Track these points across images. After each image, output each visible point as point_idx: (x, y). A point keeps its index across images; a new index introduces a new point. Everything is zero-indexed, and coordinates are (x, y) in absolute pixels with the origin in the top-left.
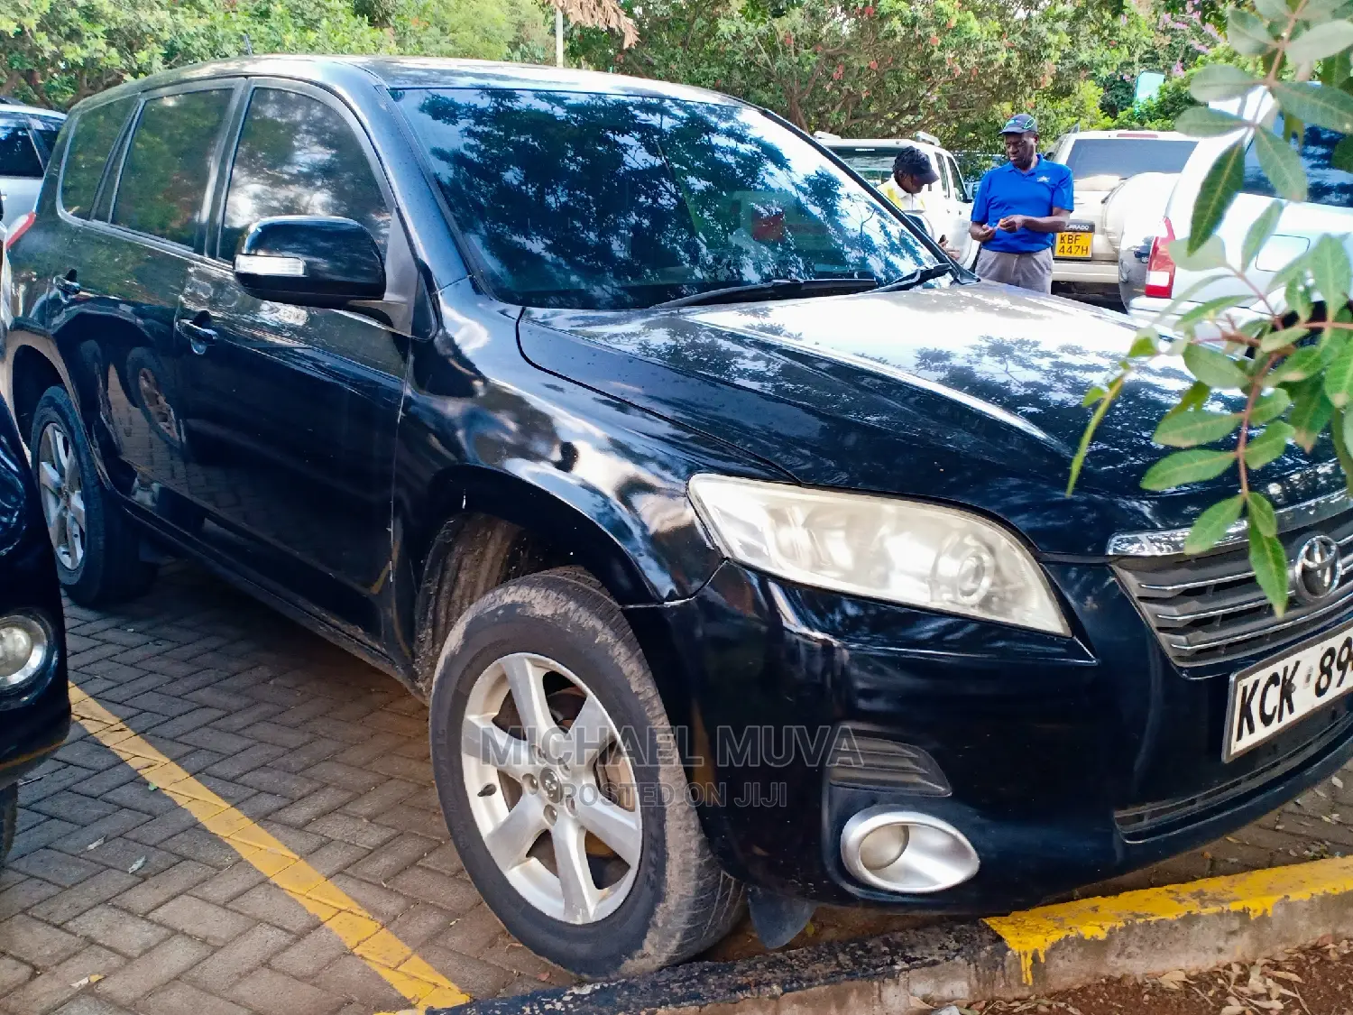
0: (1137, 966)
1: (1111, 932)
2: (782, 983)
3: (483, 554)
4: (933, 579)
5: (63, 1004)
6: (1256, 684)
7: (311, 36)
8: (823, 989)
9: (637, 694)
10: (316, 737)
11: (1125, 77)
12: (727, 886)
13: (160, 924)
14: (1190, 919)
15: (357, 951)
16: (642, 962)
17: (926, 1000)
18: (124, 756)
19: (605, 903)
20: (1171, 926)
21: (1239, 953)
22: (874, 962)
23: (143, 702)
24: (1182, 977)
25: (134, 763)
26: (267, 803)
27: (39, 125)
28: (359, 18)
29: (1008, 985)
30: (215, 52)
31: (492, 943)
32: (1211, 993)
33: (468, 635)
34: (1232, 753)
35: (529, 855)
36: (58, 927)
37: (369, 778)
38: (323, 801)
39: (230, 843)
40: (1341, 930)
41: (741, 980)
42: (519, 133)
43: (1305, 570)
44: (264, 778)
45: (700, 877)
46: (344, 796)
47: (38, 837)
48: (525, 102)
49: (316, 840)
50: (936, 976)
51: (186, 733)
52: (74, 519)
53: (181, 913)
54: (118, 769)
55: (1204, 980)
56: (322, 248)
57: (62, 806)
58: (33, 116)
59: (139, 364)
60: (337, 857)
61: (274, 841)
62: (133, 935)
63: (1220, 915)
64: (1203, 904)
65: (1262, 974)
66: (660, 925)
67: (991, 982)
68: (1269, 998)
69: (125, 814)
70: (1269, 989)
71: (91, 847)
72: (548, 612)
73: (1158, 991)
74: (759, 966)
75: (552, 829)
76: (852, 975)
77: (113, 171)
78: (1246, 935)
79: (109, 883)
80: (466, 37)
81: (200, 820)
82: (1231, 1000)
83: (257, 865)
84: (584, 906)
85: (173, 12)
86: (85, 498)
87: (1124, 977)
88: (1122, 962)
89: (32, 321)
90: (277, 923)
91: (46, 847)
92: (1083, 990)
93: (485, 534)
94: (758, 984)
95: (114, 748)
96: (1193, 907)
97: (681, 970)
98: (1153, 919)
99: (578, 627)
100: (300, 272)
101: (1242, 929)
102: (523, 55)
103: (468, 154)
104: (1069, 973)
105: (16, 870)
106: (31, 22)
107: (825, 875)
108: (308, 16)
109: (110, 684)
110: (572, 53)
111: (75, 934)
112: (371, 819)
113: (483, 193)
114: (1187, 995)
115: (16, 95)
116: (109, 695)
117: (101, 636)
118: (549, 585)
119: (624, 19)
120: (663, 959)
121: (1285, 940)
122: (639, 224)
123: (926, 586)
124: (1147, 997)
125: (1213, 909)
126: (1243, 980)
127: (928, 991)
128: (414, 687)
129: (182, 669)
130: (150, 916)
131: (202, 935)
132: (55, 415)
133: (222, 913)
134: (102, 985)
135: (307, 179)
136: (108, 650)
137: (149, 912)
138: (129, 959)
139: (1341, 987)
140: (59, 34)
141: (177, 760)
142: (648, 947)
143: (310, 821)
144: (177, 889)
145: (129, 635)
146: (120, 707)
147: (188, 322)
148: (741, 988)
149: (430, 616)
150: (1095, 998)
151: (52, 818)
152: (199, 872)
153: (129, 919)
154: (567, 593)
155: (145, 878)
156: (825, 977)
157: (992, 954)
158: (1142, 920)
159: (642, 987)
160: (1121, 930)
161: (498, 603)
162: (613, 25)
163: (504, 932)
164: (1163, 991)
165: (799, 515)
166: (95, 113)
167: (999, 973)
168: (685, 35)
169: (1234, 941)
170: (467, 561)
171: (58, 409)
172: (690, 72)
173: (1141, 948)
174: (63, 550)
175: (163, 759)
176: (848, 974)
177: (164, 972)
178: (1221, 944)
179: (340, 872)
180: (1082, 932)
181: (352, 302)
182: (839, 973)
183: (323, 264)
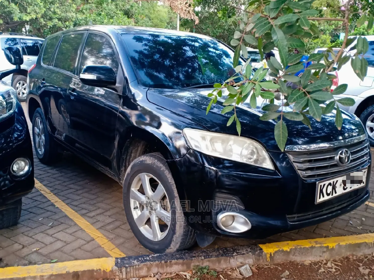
0: (298, 259)
1: (291, 249)
2: (204, 256)
3: (137, 149)
4: (241, 155)
5: (30, 254)
6: (324, 185)
7: (111, 20)
8: (215, 259)
9: (170, 182)
10: (98, 197)
11: (338, 34)
12: (191, 231)
13: (55, 238)
14: (312, 247)
15: (102, 246)
16: (171, 250)
17: (241, 263)
18: (50, 199)
19: (163, 235)
20: (307, 249)
21: (326, 257)
22: (228, 253)
23: (56, 187)
24: (310, 262)
25: (52, 201)
26: (84, 211)
27: (41, 43)
28: (125, 16)
29: (263, 261)
30: (87, 24)
31: (136, 246)
32: (317, 266)
33: (132, 168)
34: (318, 202)
35: (145, 224)
36: (30, 237)
37: (111, 207)
38: (99, 211)
39: (74, 220)
40: (354, 253)
41: (194, 255)
42: (159, 46)
43: (340, 158)
44: (84, 206)
45: (184, 229)
46: (103, 211)
47: (27, 217)
48: (162, 38)
49: (95, 220)
50: (244, 258)
51: (66, 195)
52: (42, 142)
53: (60, 235)
54: (48, 202)
55: (316, 263)
56: (102, 73)
57: (34, 210)
58: (39, 40)
59: (61, 103)
60: (99, 225)
61: (84, 220)
62: (48, 240)
63: (321, 247)
64: (316, 244)
65: (332, 263)
66: (175, 240)
67: (259, 260)
68: (332, 268)
69: (49, 213)
70: (332, 266)
71: (40, 219)
72: (150, 162)
73: (303, 265)
74: (199, 252)
75: (151, 217)
76: (222, 255)
77: (55, 54)
78: (328, 253)
79: (44, 228)
80: (155, 21)
81: (67, 214)
82: (322, 268)
83: (80, 225)
84: (158, 236)
85: (76, 14)
86: (45, 136)
87: (295, 261)
88: (294, 257)
89: (34, 92)
90: (83, 239)
91: (29, 219)
92: (283, 264)
93: (138, 144)
94: (198, 256)
95: (48, 197)
96: (314, 245)
97: (179, 252)
98: (302, 247)
99: (157, 166)
100: (95, 78)
101: (327, 251)
102: (171, 26)
103: (145, 51)
104: (279, 259)
105: (22, 224)
106: (39, 16)
107: (213, 227)
108: (112, 15)
109: (48, 182)
110: (181, 25)
111: (34, 239)
112: (109, 216)
113: (147, 61)
114: (310, 266)
115: (36, 35)
116: (48, 185)
117: (47, 171)
118: (151, 156)
119: (195, 17)
120: (175, 249)
121: (338, 255)
122: (187, 71)
123: (239, 157)
124: (300, 266)
125: (319, 245)
126: (326, 264)
127: (242, 261)
128: (120, 182)
129: (67, 180)
130: (53, 236)
131: (65, 240)
132: (38, 115)
133: (70, 236)
134: (39, 251)
135: (105, 57)
136: (49, 174)
137: (52, 235)
138: (46, 245)
139: (352, 267)
140: (47, 19)
141: (63, 201)
142: (172, 246)
143: (94, 216)
144: (60, 230)
145: (54, 171)
146: (50, 188)
147: (70, 91)
148: (194, 257)
149: (124, 164)
150: (286, 266)
151: (31, 213)
152: (66, 226)
153: (48, 236)
154: (155, 158)
155: (52, 227)
156: (215, 255)
157: (259, 253)
158: (299, 247)
159: (169, 255)
160: (294, 249)
161: (139, 160)
162: (192, 18)
163: (139, 244)
164: (304, 265)
165: (208, 138)
166: (53, 38)
167: (261, 258)
168: (213, 21)
169: (324, 254)
170: (133, 151)
171: (39, 113)
172: (213, 31)
173: (299, 254)
174: (39, 149)
175: (60, 201)
176: (221, 255)
177: (55, 248)
178: (321, 255)
179: (100, 228)
180: (283, 249)
181: (108, 86)
182: (219, 255)
183: (102, 77)
